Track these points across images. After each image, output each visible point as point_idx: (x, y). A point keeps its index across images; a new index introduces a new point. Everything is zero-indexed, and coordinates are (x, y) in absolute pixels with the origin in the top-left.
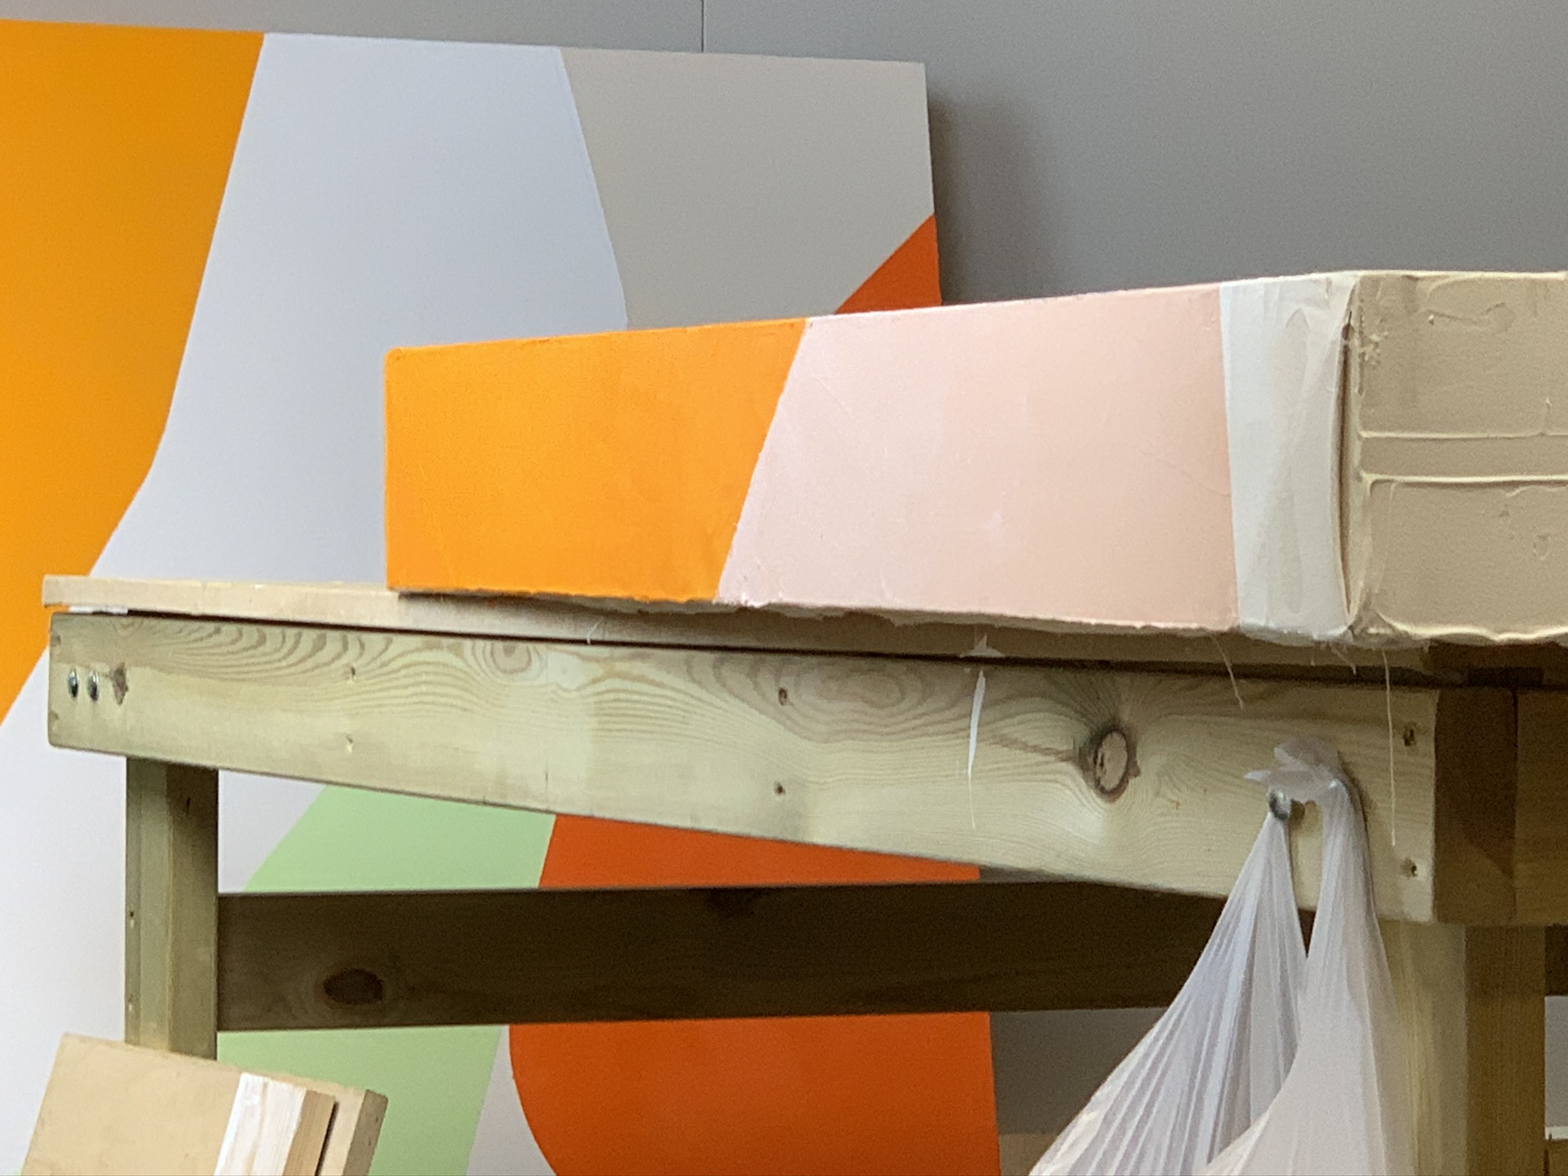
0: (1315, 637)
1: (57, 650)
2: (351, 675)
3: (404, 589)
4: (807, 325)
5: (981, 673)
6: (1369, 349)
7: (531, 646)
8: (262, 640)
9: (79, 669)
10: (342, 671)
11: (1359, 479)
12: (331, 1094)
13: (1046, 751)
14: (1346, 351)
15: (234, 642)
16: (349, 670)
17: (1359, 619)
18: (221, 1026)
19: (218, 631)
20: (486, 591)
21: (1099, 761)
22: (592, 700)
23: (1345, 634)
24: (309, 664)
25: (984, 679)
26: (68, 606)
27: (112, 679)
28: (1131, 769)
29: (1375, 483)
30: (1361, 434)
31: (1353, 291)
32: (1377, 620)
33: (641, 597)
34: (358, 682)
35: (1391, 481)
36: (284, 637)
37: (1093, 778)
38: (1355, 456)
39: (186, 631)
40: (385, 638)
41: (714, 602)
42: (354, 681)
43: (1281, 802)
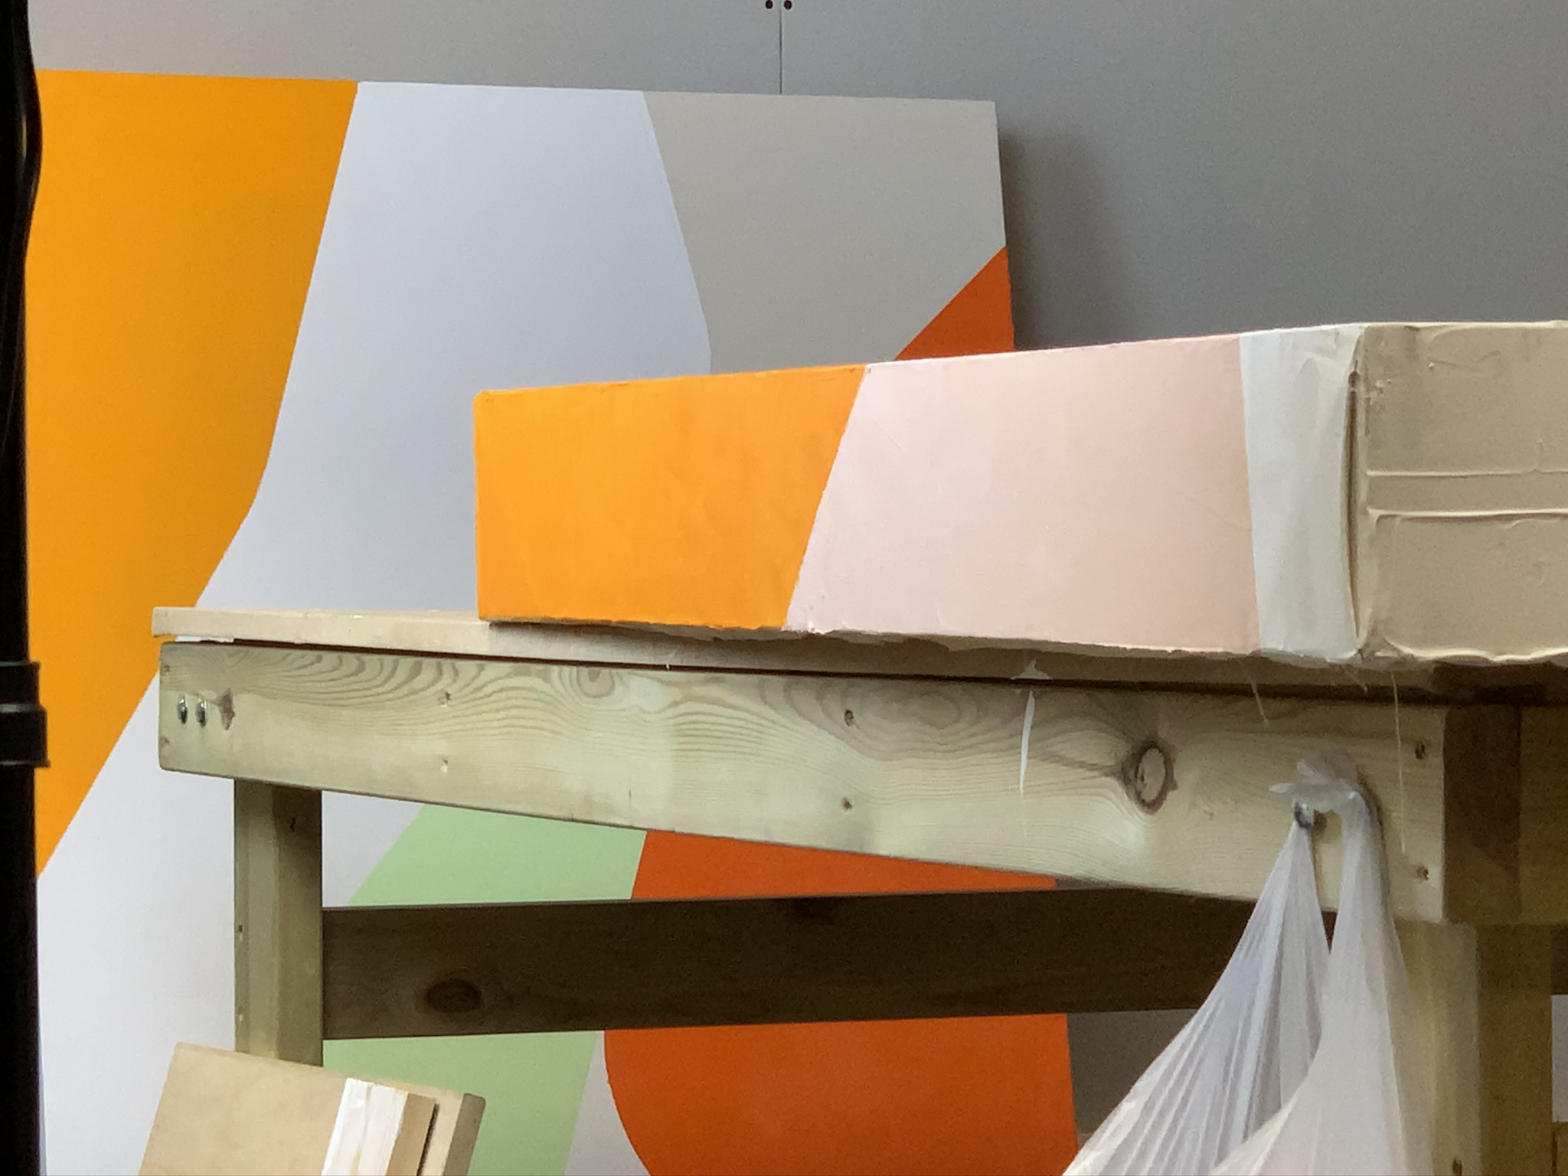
0: (1328, 661)
1: (168, 677)
2: (445, 700)
3: (495, 619)
4: (866, 371)
6: (1373, 395)
7: (614, 671)
8: (361, 668)
9: (187, 696)
10: (437, 696)
11: (1366, 513)
12: (430, 1096)
13: (1092, 767)
14: (1353, 398)
15: (336, 669)
16: (444, 695)
17: (1367, 645)
18: (327, 1035)
19: (319, 659)
20: (571, 621)
21: (1139, 775)
22: (672, 722)
23: (1354, 657)
24: (405, 690)
25: (1033, 699)
26: (176, 636)
27: (219, 705)
28: (1169, 784)
29: (1382, 517)
30: (1368, 473)
31: (1358, 342)
32: (1384, 645)
33: (716, 625)
34: (452, 706)
35: (1394, 516)
36: (382, 665)
37: (1134, 791)
38: (1362, 493)
39: (289, 659)
40: (477, 665)
41: (783, 630)
42: (448, 705)
43: (1305, 812)
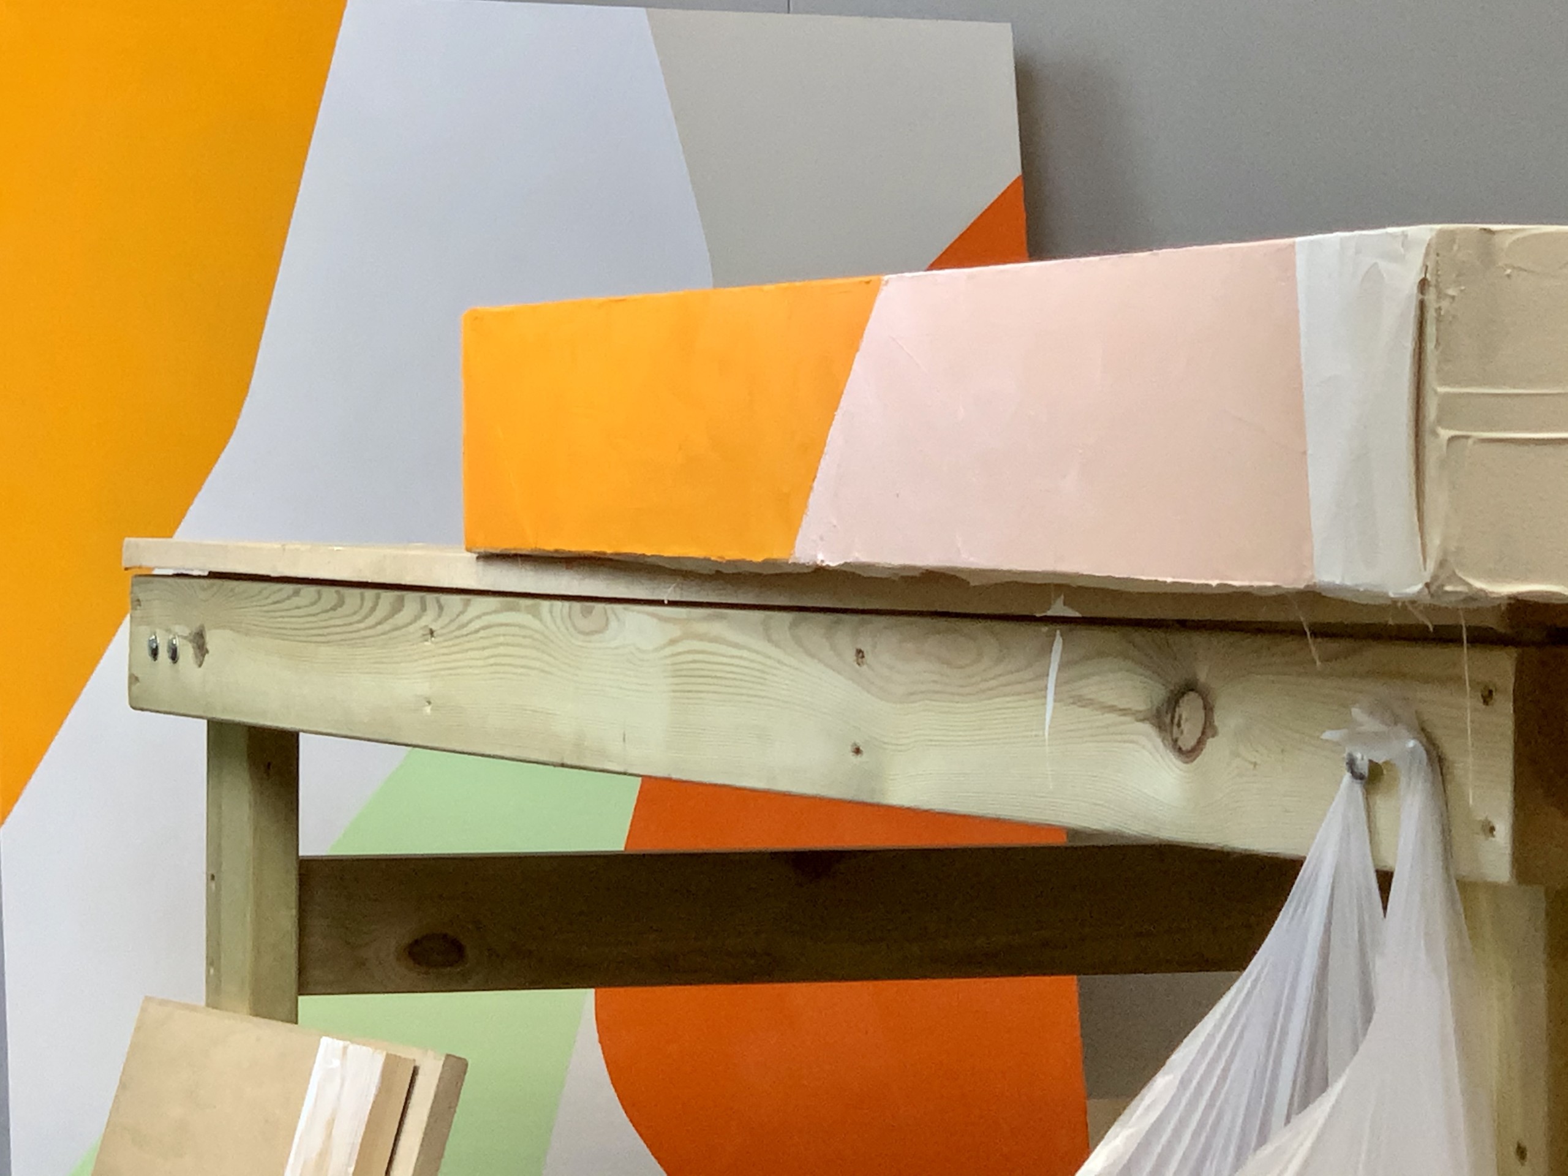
0: (1391, 595)
1: (138, 613)
2: (429, 636)
3: (482, 550)
4: (883, 282)
5: (1058, 632)
6: (1445, 304)
7: (609, 607)
8: (341, 603)
9: (158, 631)
10: (421, 632)
11: (1435, 434)
12: (411, 1057)
13: (1124, 712)
14: (1422, 306)
15: (313, 604)
16: (428, 632)
17: (1435, 577)
18: (304, 987)
19: (296, 593)
20: (563, 552)
21: (1176, 720)
22: (668, 661)
23: (1420, 592)
24: (386, 627)
25: (1061, 640)
26: (151, 568)
27: (190, 641)
28: (1208, 730)
29: (1452, 439)
30: (1438, 389)
31: (1429, 245)
32: (1453, 578)
33: (719, 557)
34: (437, 643)
35: (1467, 437)
36: (362, 599)
37: (1170, 739)
38: (1432, 411)
39: (265, 593)
40: (461, 599)
41: (790, 562)
42: (432, 642)
43: (1358, 762)
